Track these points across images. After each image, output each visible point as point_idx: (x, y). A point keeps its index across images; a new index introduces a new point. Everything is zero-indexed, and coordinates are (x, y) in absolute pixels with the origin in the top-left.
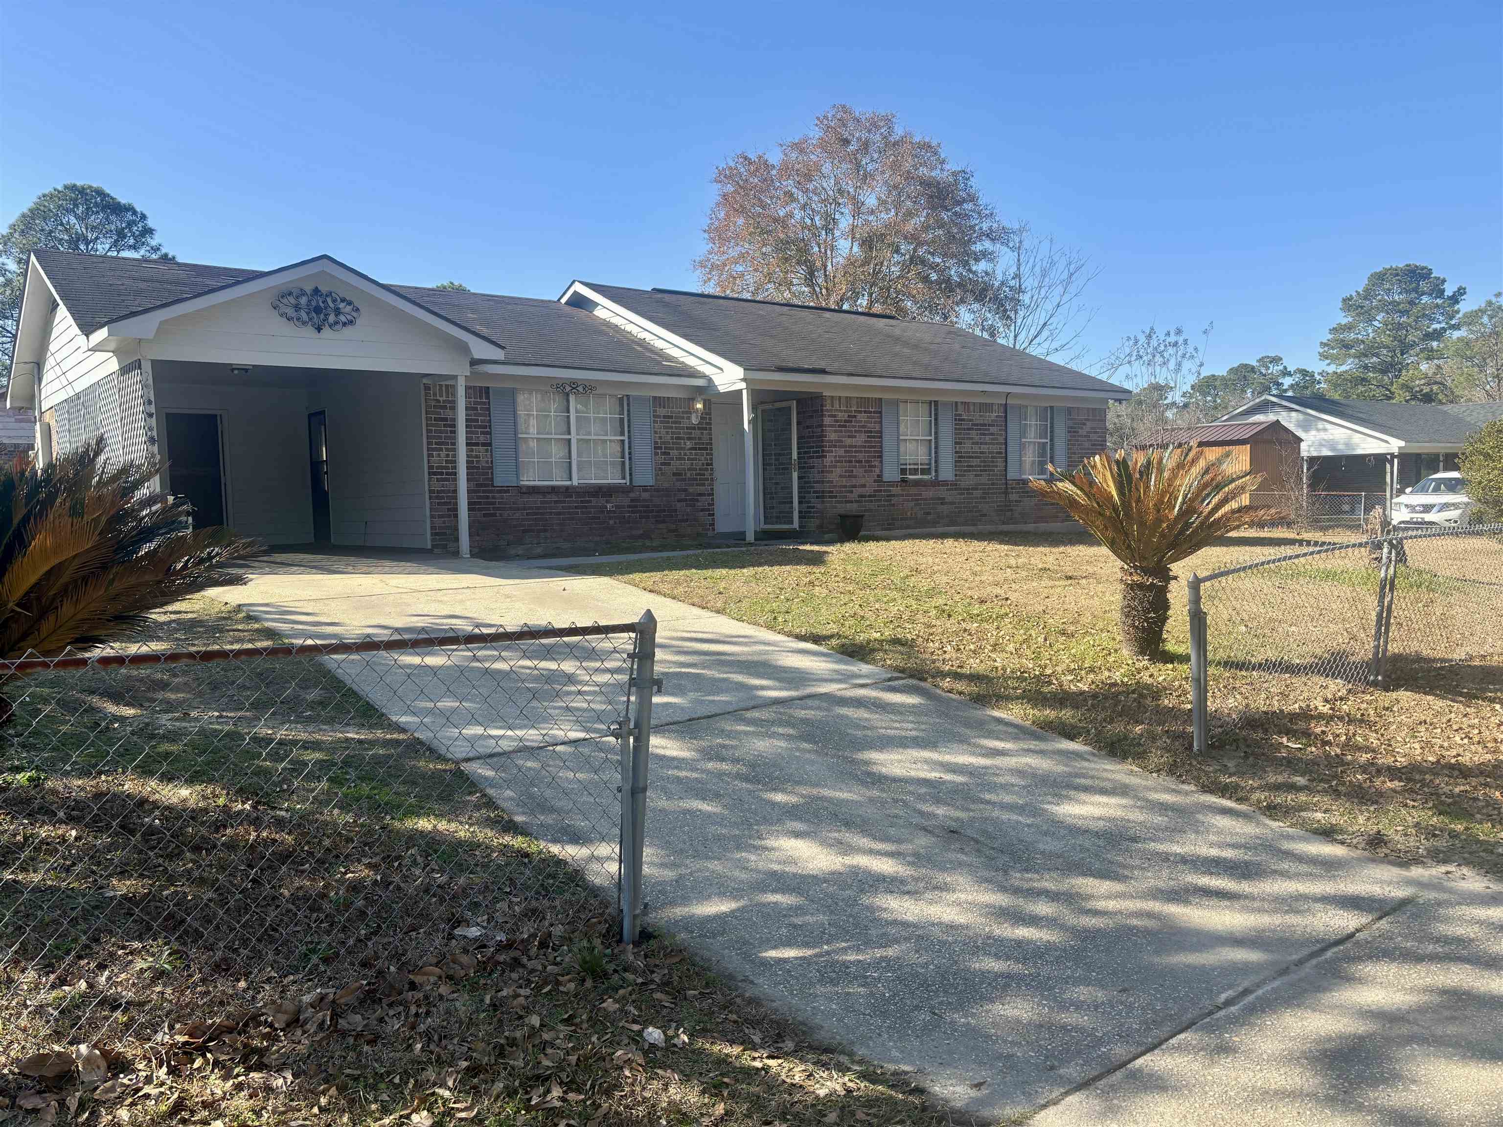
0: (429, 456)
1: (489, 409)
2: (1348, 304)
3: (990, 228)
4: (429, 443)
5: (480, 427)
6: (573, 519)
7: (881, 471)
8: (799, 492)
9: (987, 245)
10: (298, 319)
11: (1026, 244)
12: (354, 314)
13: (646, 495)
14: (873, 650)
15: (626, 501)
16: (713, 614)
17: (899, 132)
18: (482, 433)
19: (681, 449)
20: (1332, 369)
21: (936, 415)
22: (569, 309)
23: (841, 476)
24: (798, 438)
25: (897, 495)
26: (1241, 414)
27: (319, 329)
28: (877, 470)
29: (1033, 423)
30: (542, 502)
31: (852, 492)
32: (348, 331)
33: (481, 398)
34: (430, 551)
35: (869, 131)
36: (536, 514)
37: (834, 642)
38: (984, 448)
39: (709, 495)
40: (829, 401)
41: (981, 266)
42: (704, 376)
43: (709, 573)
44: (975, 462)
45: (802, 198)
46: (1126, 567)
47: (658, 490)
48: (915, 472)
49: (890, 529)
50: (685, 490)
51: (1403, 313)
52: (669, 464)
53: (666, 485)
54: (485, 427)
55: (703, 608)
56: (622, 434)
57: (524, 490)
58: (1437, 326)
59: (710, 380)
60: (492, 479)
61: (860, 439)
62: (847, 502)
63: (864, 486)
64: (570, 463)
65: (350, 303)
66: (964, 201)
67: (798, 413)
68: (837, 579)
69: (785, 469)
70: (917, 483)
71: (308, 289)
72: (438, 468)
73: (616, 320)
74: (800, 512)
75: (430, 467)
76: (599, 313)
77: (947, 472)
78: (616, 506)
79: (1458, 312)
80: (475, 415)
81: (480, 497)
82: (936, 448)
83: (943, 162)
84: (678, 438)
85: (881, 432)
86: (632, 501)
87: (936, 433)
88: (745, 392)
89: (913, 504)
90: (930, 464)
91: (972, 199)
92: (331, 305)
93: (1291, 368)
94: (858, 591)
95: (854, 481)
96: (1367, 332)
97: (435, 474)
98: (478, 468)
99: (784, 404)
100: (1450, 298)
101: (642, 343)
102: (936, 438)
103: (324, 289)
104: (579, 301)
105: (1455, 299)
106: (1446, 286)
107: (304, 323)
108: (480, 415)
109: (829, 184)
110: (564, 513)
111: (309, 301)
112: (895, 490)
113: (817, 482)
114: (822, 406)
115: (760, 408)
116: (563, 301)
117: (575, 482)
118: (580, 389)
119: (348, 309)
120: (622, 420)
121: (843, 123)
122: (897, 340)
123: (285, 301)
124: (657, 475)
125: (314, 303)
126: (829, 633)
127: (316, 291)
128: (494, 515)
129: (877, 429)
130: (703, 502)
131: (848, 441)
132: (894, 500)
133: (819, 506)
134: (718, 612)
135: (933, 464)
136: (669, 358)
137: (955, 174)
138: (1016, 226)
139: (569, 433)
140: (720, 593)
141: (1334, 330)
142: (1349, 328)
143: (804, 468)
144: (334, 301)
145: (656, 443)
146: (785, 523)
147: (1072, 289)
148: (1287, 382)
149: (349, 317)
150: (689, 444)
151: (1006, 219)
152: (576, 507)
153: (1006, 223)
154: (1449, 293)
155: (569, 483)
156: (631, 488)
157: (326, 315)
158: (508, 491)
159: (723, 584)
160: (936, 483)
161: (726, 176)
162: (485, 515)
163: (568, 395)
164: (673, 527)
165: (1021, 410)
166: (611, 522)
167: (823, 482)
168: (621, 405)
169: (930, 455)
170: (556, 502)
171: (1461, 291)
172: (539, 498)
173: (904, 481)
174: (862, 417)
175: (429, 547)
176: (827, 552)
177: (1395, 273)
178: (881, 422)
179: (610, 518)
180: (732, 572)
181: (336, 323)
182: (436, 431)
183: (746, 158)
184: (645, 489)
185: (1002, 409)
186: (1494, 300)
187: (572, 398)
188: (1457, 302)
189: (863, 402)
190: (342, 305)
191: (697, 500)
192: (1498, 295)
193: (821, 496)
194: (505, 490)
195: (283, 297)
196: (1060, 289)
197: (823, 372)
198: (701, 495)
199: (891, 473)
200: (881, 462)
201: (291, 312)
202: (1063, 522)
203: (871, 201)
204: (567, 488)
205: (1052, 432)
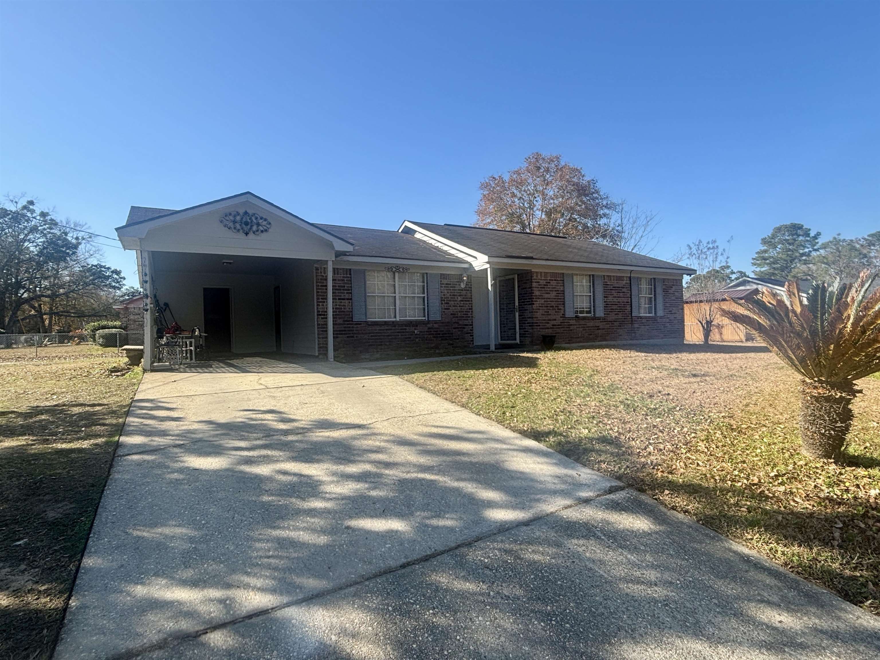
0: (318, 305)
1: (351, 281)
2: (764, 241)
3: (607, 204)
4: (318, 299)
5: (346, 290)
6: (396, 339)
7: (564, 312)
8: (519, 323)
9: (606, 211)
10: (235, 228)
11: (625, 209)
12: (268, 226)
13: (436, 326)
14: (586, 451)
15: (426, 329)
16: (458, 408)
17: (563, 163)
18: (347, 293)
19: (456, 301)
20: (758, 269)
21: (593, 282)
22: (402, 235)
23: (542, 315)
24: (519, 294)
25: (574, 325)
26: (732, 287)
27: (247, 234)
28: (562, 311)
29: (644, 286)
30: (380, 330)
31: (548, 323)
32: (264, 235)
33: (347, 274)
34: (317, 357)
35: (549, 164)
36: (376, 336)
37: (552, 439)
38: (620, 300)
39: (470, 325)
40: (535, 274)
41: (602, 221)
42: (467, 262)
43: (463, 373)
44: (614, 307)
45: (519, 195)
46: (808, 380)
47: (443, 323)
48: (582, 312)
49: (569, 343)
50: (458, 323)
51: (790, 244)
52: (449, 309)
53: (447, 320)
54: (349, 290)
55: (453, 402)
56: (424, 293)
57: (370, 323)
58: (807, 250)
59: (471, 265)
60: (352, 318)
61: (553, 295)
62: (545, 328)
63: (555, 320)
64: (395, 309)
65: (266, 220)
66: (594, 193)
67: (518, 281)
68: (546, 378)
69: (513, 312)
70: (584, 318)
71: (241, 211)
72: (322, 312)
73: (425, 239)
74: (520, 334)
75: (318, 311)
76: (417, 236)
77: (600, 313)
78: (421, 332)
79: (818, 243)
80: (343, 283)
81: (345, 327)
82: (594, 299)
83: (583, 176)
84: (454, 295)
85: (564, 291)
86: (429, 328)
87: (594, 292)
88: (489, 270)
89: (581, 329)
90: (590, 308)
91: (597, 192)
92: (255, 221)
93: (735, 271)
94: (562, 387)
95: (549, 317)
96: (773, 253)
97: (320, 315)
98: (344, 312)
99: (511, 277)
100: (813, 237)
101: (437, 248)
102: (594, 294)
103: (250, 212)
104: (408, 231)
105: (815, 237)
106: (811, 232)
107: (238, 230)
108: (346, 283)
109: (531, 188)
110: (391, 336)
111: (242, 219)
112: (572, 322)
113: (530, 318)
114: (532, 277)
115: (498, 279)
116: (400, 231)
117: (398, 319)
118: (401, 270)
119: (265, 223)
120: (424, 286)
121: (537, 160)
122: (569, 246)
123: (227, 218)
124: (442, 315)
125: (244, 220)
126: (546, 429)
127: (246, 213)
128: (353, 337)
129: (562, 289)
130: (467, 329)
131: (546, 296)
132: (572, 327)
133: (530, 331)
134: (463, 406)
135: (592, 308)
136: (450, 254)
137: (589, 182)
138: (620, 202)
139: (395, 293)
140: (467, 390)
141: (758, 253)
142: (765, 251)
143: (522, 310)
144: (256, 218)
145: (442, 298)
146: (512, 340)
147: (648, 229)
148: (733, 277)
149: (265, 228)
150: (460, 299)
151: (615, 199)
152: (398, 332)
153: (615, 201)
154: (812, 234)
155: (394, 319)
156: (429, 322)
157: (252, 226)
158: (360, 324)
159: (470, 382)
160: (594, 318)
161: (485, 186)
162: (348, 337)
163: (394, 273)
164: (451, 342)
165: (639, 279)
166: (417, 340)
167: (532, 318)
168: (423, 277)
169: (590, 303)
170: (387, 330)
171: (818, 234)
172: (378, 328)
173: (576, 317)
174: (553, 283)
175: (317, 354)
176: (538, 359)
177: (786, 227)
178: (564, 286)
179: (417, 338)
180: (477, 372)
181: (257, 231)
182: (321, 292)
183: (494, 178)
184: (436, 322)
185: (628, 279)
186: (837, 237)
187: (397, 275)
188: (817, 239)
189: (554, 275)
190: (261, 221)
191: (464, 328)
192: (839, 235)
193: (532, 325)
194: (358, 323)
195: (226, 216)
196: (643, 228)
197: (532, 258)
198: (466, 325)
199: (570, 314)
200: (564, 307)
201: (231, 225)
202: (662, 338)
203: (551, 193)
204: (393, 322)
205: (655, 291)
